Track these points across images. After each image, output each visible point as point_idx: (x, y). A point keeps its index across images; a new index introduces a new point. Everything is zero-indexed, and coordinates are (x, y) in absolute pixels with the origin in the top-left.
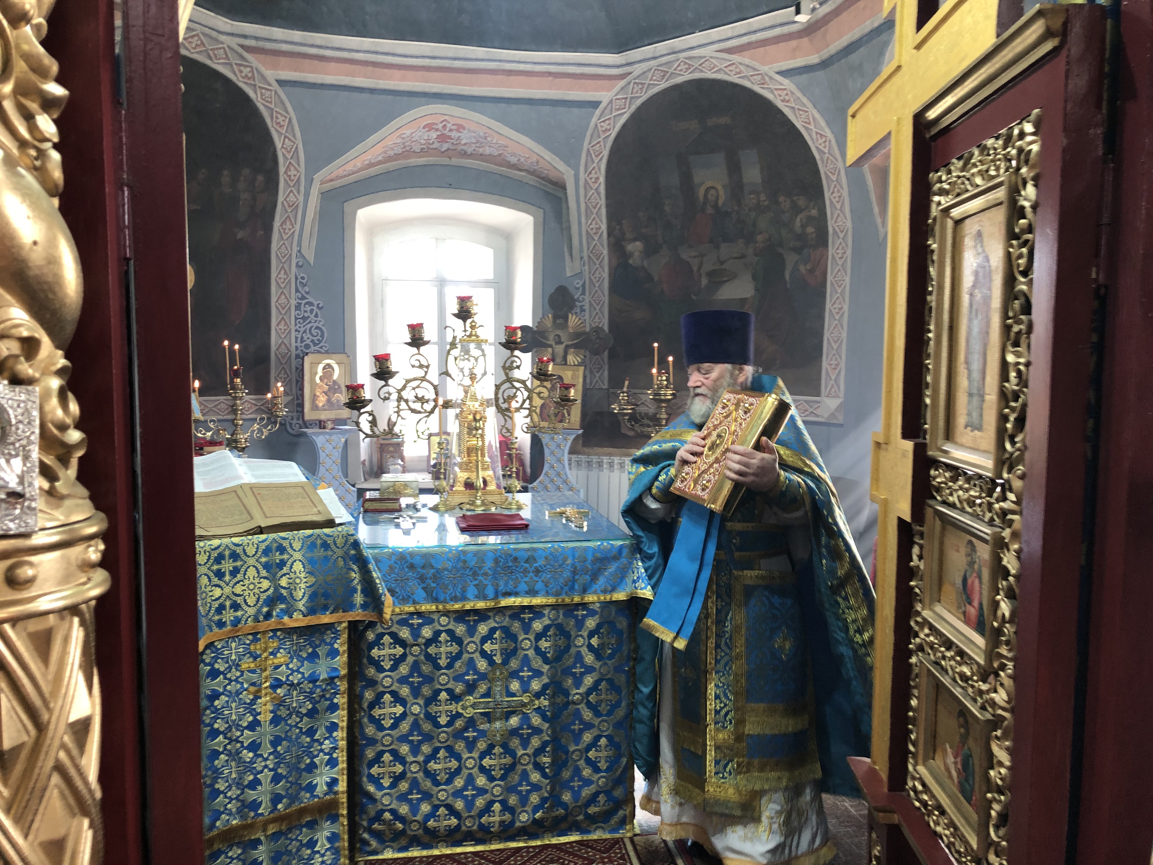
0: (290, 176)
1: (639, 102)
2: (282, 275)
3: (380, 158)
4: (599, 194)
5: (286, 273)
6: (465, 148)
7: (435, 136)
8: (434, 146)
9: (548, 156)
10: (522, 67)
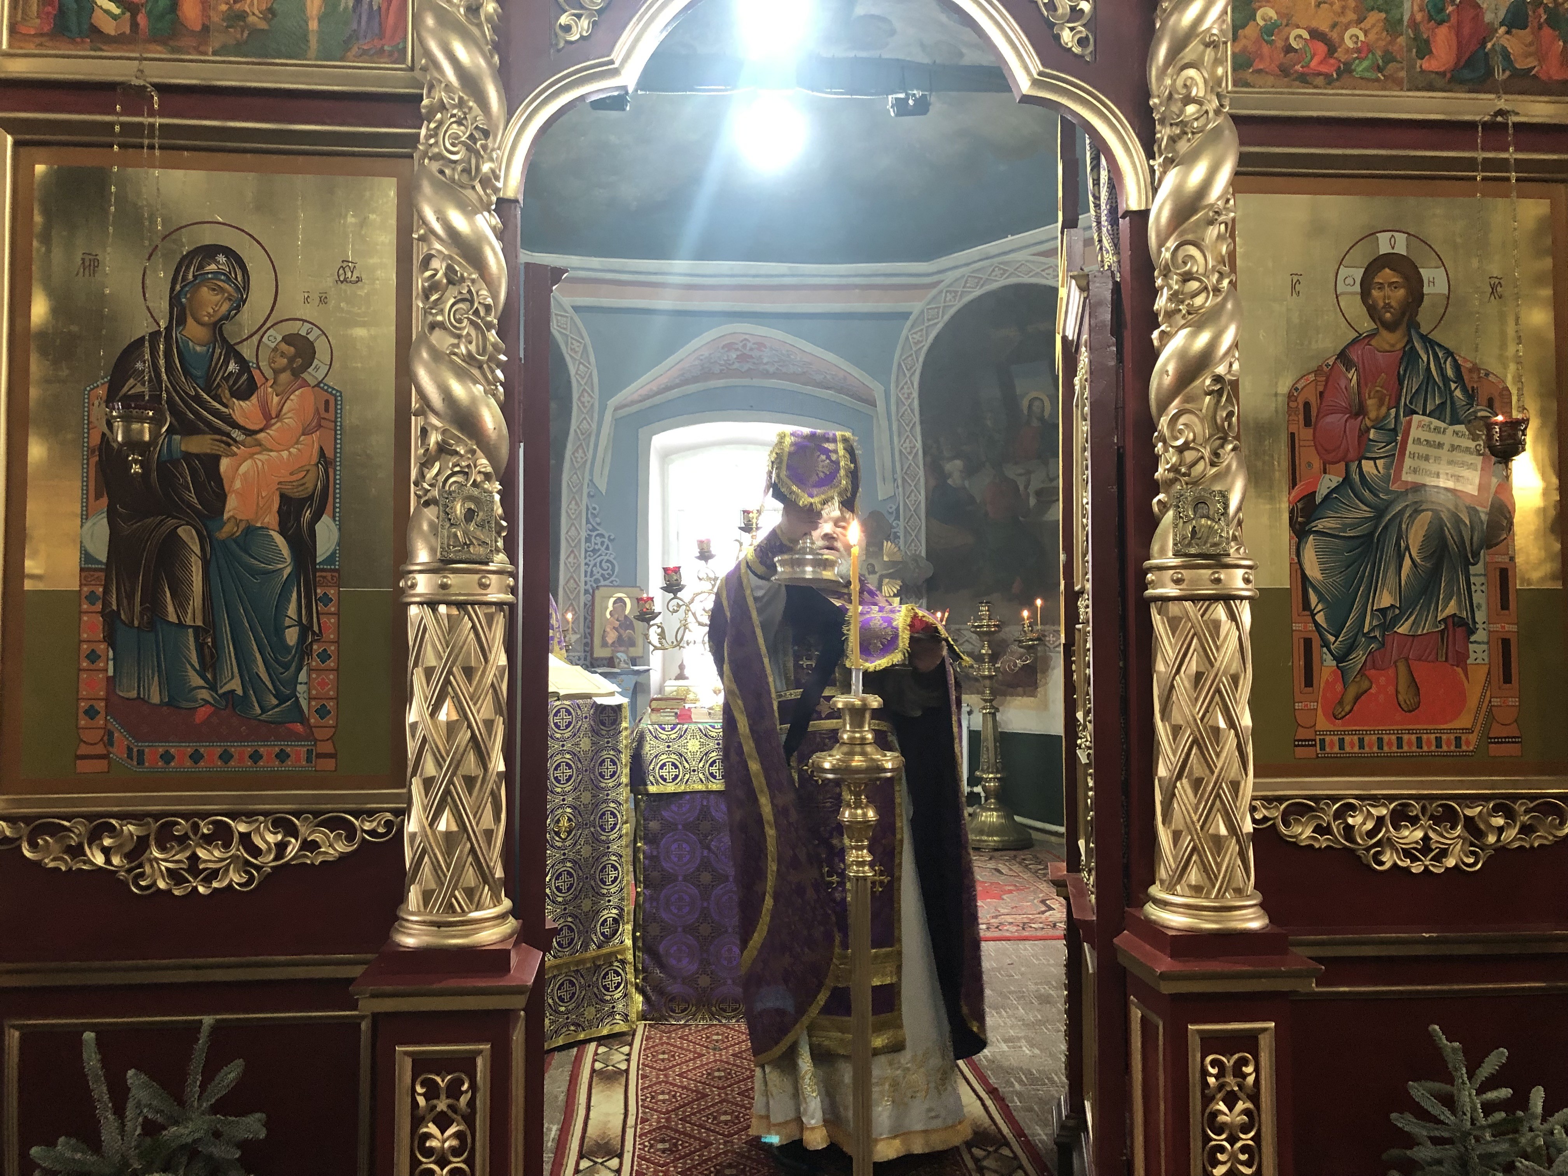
0: (583, 403)
1: (952, 311)
2: (573, 506)
3: (677, 381)
4: (912, 411)
5: (577, 504)
6: (767, 367)
7: (734, 356)
8: (734, 367)
9: (856, 372)
10: (827, 281)
